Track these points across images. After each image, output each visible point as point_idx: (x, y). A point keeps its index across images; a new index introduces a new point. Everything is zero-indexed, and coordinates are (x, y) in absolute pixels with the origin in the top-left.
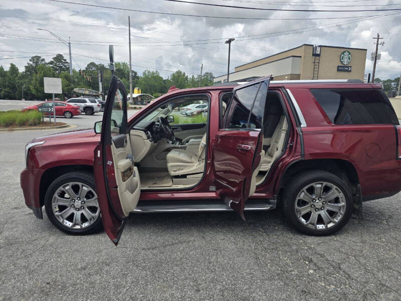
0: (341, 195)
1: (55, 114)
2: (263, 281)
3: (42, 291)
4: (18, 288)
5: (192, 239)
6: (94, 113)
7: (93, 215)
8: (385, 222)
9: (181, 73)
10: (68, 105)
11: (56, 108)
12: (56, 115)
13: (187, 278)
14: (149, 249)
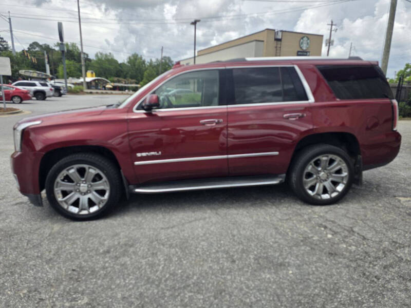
0: (344, 166)
1: (4, 98)
2: (290, 248)
3: (71, 278)
4: (40, 278)
5: (207, 215)
6: (46, 98)
7: (103, 198)
8: (375, 190)
9: (137, 55)
10: (16, 89)
11: (5, 92)
12: (6, 100)
13: (217, 252)
14: (168, 228)
